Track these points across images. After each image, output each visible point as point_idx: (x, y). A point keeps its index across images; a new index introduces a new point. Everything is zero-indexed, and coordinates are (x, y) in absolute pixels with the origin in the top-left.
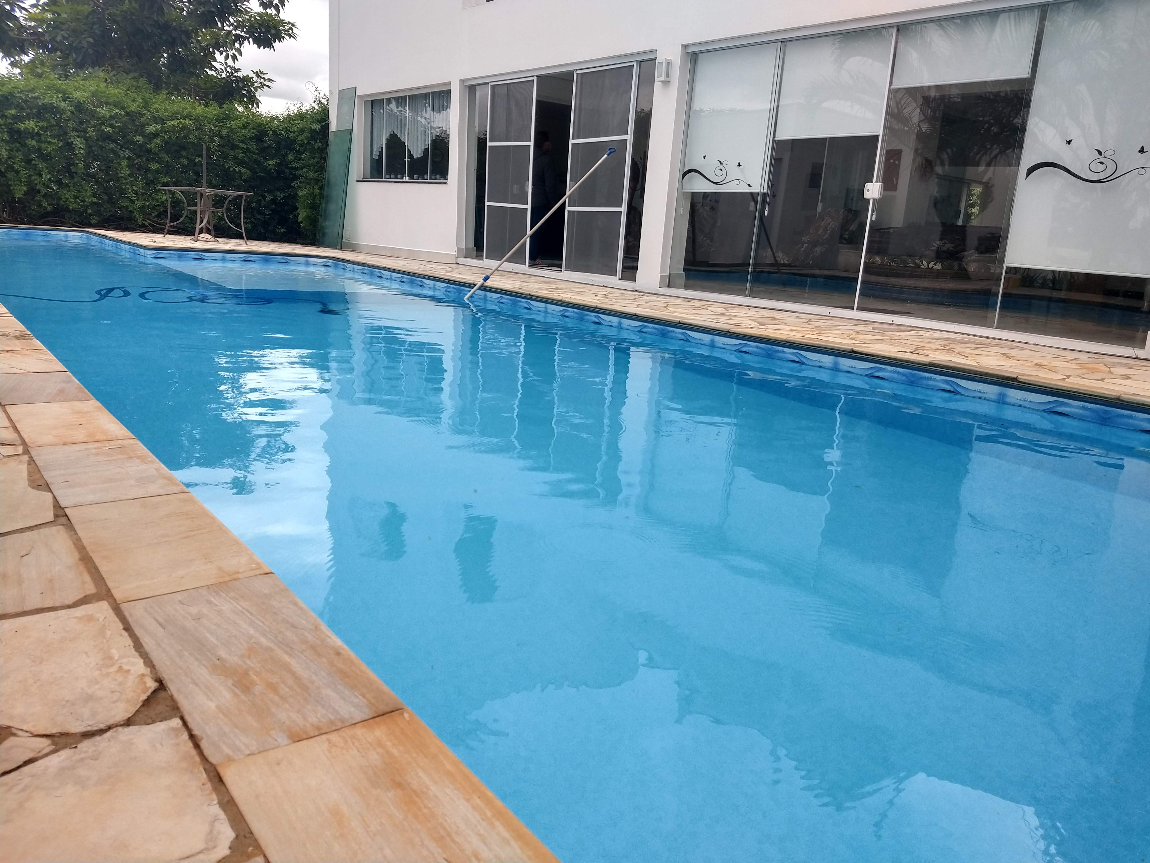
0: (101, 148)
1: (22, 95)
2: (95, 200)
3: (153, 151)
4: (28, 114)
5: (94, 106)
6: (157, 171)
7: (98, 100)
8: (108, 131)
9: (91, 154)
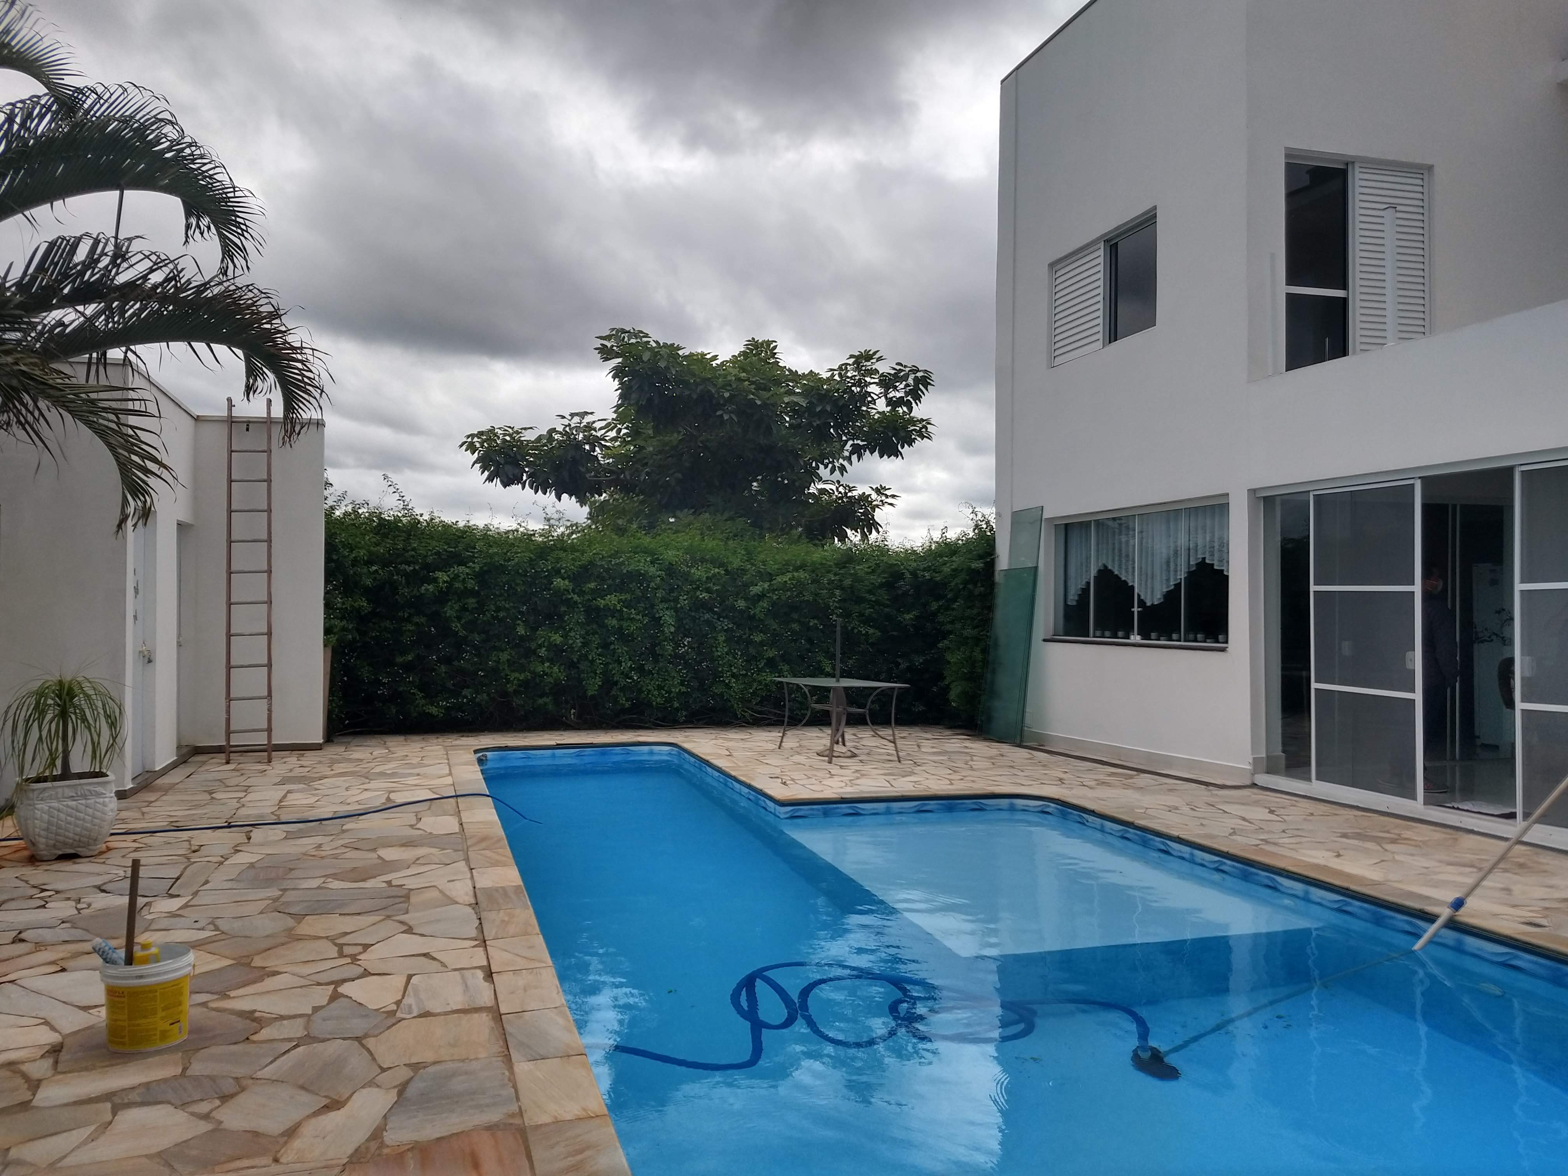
0: (694, 619)
1: (603, 563)
2: (683, 689)
3: (757, 617)
4: (609, 586)
5: (687, 566)
6: (762, 644)
7: (691, 558)
8: (704, 597)
9: (682, 630)
